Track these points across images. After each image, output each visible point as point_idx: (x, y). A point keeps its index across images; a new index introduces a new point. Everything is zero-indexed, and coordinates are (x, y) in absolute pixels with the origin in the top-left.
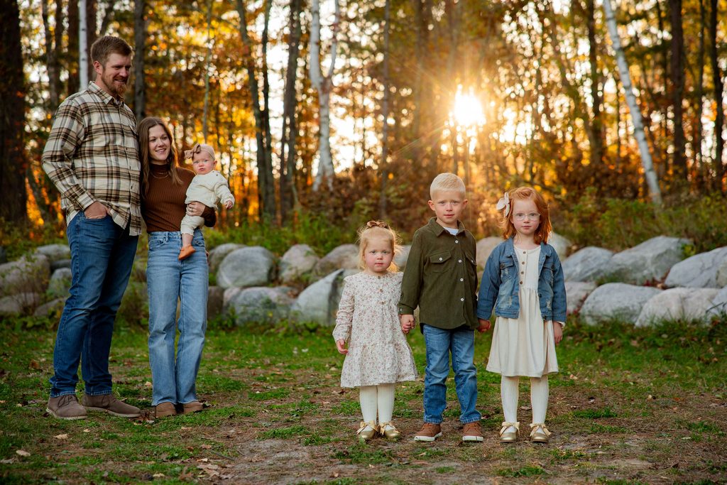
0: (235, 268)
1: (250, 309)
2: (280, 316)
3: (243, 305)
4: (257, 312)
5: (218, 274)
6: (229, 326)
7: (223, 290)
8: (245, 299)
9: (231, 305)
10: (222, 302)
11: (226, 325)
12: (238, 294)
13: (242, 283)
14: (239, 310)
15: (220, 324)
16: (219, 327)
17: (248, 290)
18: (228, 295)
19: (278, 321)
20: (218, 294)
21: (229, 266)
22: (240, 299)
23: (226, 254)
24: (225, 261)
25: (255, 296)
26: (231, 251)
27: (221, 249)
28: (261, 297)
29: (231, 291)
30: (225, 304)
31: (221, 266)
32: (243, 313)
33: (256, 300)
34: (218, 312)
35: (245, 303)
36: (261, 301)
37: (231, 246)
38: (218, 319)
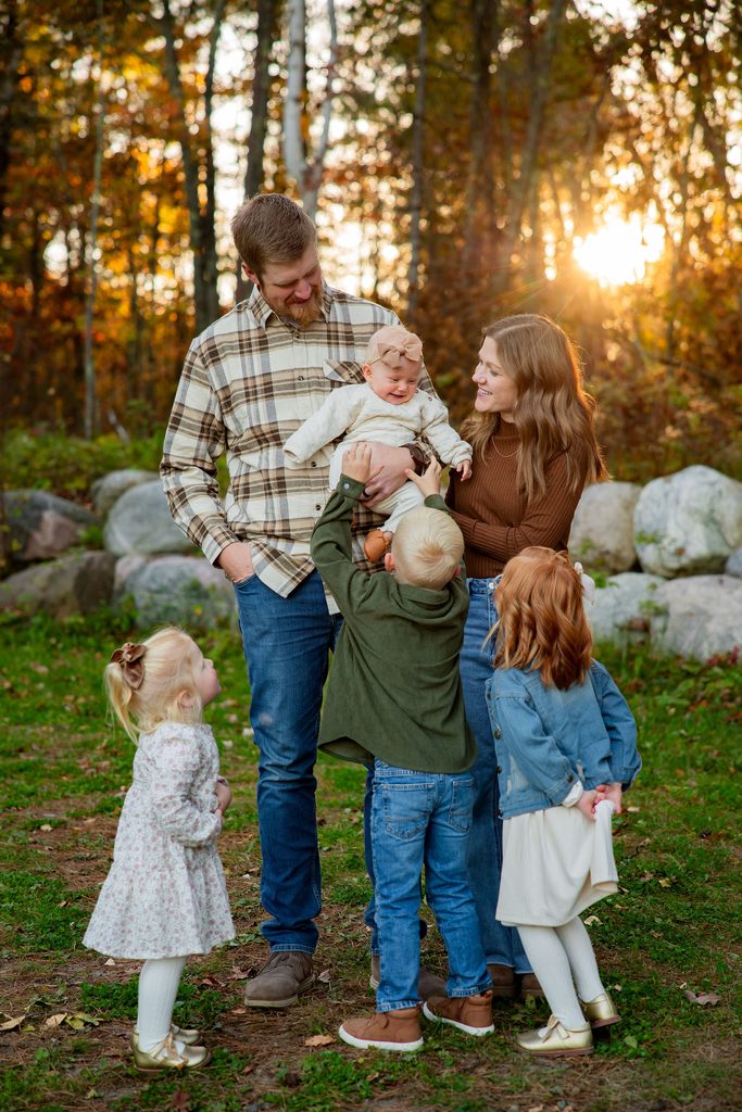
0: (139, 519)
1: (162, 599)
2: (216, 613)
3: (149, 590)
4: (175, 604)
5: (107, 528)
6: (124, 627)
7: (116, 558)
8: (153, 579)
9: (128, 588)
10: (112, 580)
11: (119, 627)
12: (142, 569)
13: (149, 546)
14: (142, 598)
15: (108, 622)
16: (104, 631)
17: (159, 562)
18: (123, 569)
19: (213, 623)
20: (105, 567)
21: (127, 514)
22: (144, 578)
23: (122, 491)
24: (120, 504)
25: (172, 574)
26: (132, 485)
27: (115, 479)
28: (182, 575)
29: (129, 563)
30: (117, 586)
31: (112, 513)
32: (147, 608)
33: (174, 582)
34: (103, 602)
35: (154, 586)
36: (181, 585)
37: (131, 474)
38: (103, 616)
